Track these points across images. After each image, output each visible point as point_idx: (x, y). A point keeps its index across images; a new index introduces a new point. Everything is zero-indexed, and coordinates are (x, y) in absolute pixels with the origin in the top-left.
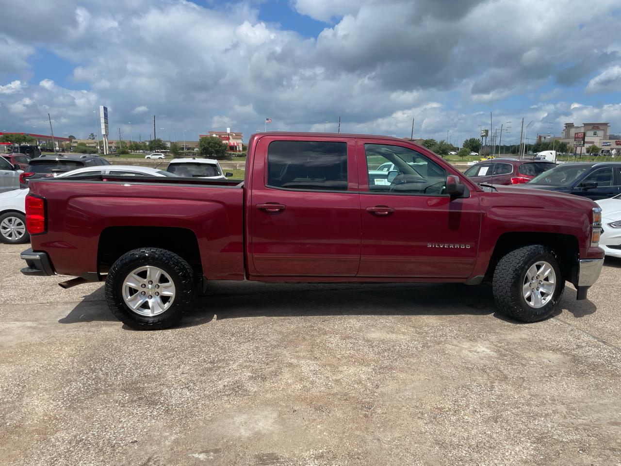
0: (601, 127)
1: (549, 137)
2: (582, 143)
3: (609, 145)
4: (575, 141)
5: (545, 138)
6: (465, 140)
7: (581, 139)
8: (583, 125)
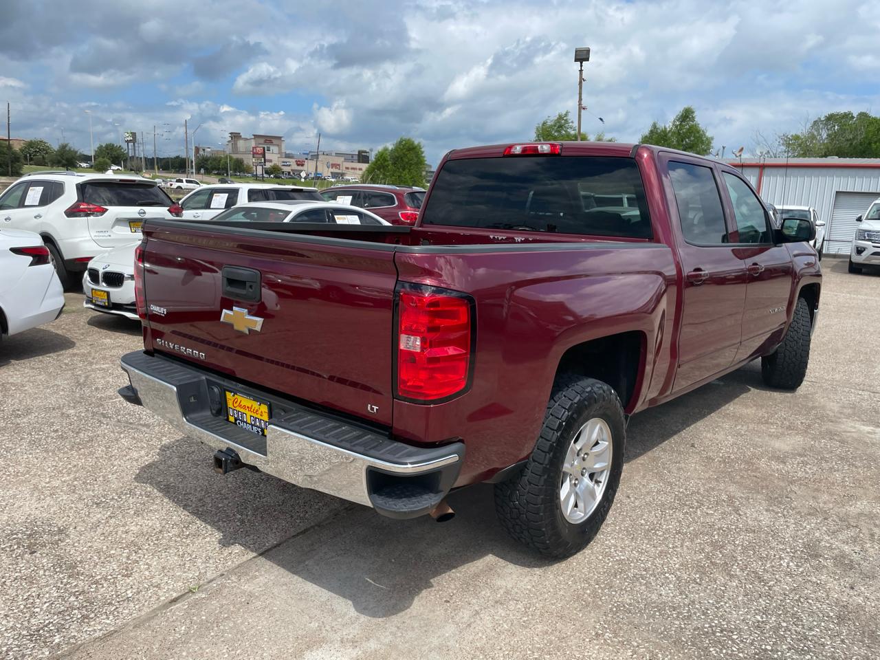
0: (275, 141)
1: (209, 150)
2: (263, 161)
3: (290, 165)
4: (253, 157)
5: (204, 150)
6: (98, 145)
7: (261, 156)
8: (253, 137)
